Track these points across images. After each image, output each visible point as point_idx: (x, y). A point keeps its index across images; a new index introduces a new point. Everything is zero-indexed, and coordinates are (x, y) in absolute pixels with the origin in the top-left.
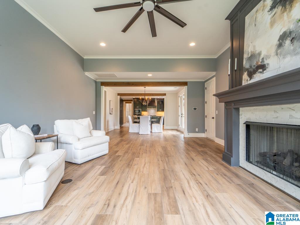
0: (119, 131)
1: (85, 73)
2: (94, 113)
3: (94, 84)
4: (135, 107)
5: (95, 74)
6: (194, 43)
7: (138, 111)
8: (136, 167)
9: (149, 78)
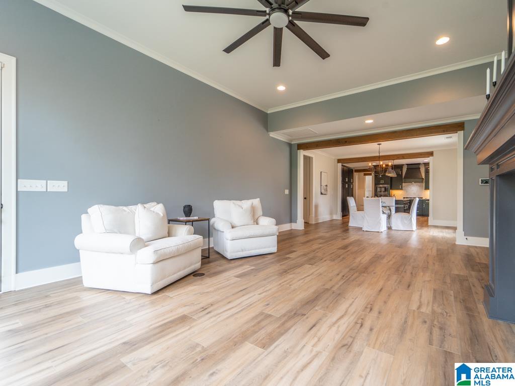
0: (340, 222)
1: (269, 135)
2: (287, 192)
3: (287, 149)
4: (377, 182)
5: (282, 133)
6: (448, 37)
7: (383, 189)
8: (291, 276)
9: (370, 127)
